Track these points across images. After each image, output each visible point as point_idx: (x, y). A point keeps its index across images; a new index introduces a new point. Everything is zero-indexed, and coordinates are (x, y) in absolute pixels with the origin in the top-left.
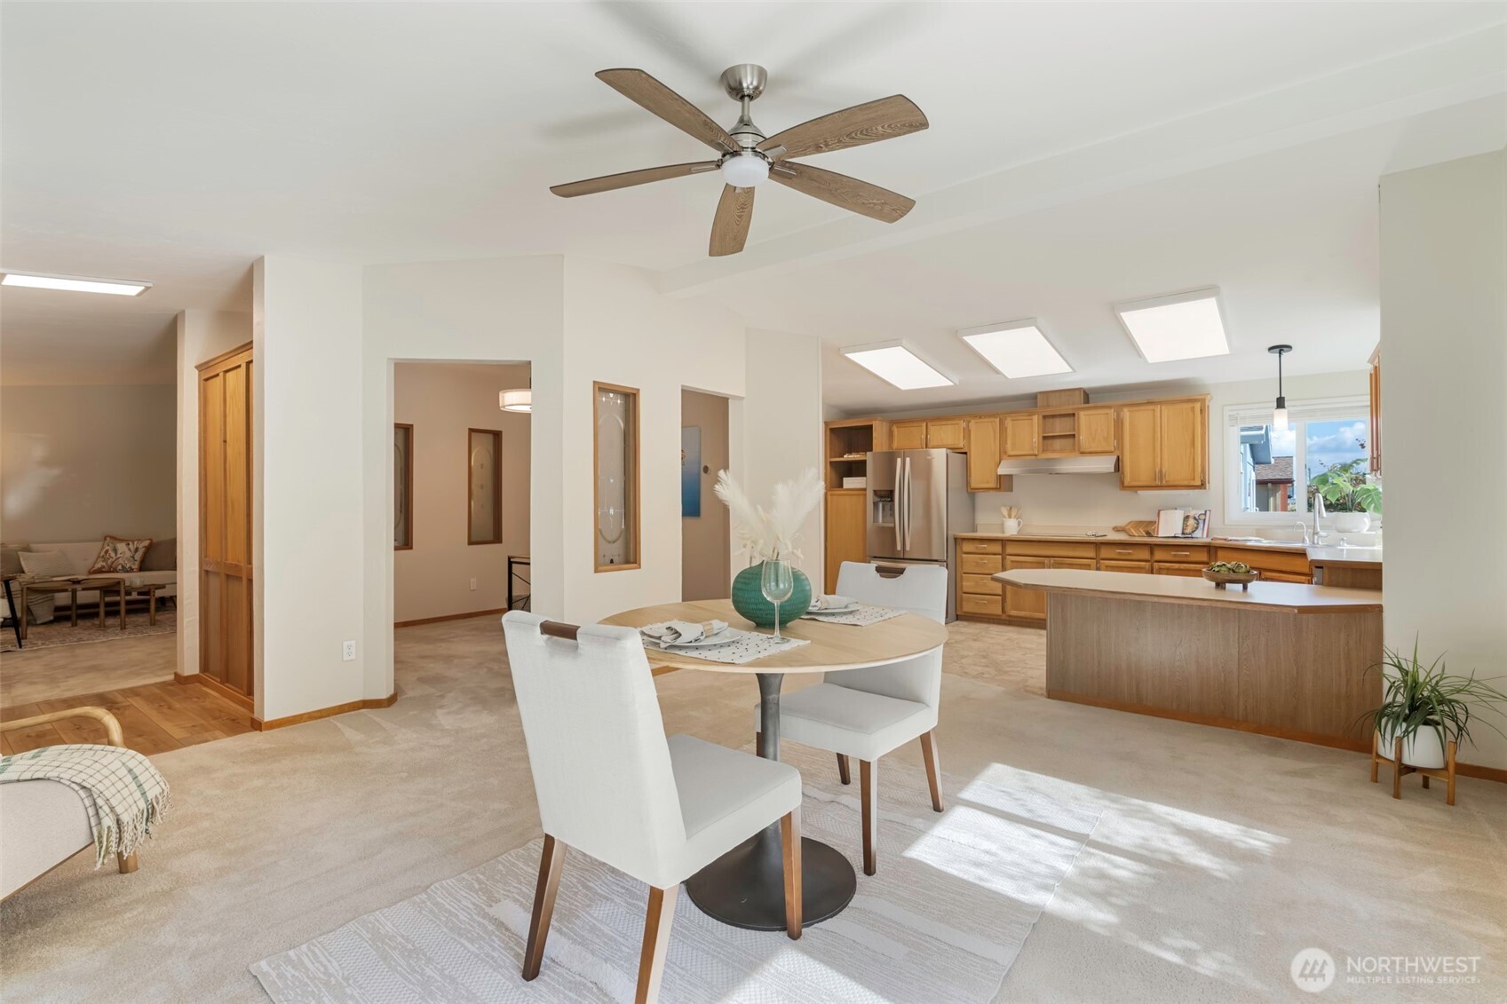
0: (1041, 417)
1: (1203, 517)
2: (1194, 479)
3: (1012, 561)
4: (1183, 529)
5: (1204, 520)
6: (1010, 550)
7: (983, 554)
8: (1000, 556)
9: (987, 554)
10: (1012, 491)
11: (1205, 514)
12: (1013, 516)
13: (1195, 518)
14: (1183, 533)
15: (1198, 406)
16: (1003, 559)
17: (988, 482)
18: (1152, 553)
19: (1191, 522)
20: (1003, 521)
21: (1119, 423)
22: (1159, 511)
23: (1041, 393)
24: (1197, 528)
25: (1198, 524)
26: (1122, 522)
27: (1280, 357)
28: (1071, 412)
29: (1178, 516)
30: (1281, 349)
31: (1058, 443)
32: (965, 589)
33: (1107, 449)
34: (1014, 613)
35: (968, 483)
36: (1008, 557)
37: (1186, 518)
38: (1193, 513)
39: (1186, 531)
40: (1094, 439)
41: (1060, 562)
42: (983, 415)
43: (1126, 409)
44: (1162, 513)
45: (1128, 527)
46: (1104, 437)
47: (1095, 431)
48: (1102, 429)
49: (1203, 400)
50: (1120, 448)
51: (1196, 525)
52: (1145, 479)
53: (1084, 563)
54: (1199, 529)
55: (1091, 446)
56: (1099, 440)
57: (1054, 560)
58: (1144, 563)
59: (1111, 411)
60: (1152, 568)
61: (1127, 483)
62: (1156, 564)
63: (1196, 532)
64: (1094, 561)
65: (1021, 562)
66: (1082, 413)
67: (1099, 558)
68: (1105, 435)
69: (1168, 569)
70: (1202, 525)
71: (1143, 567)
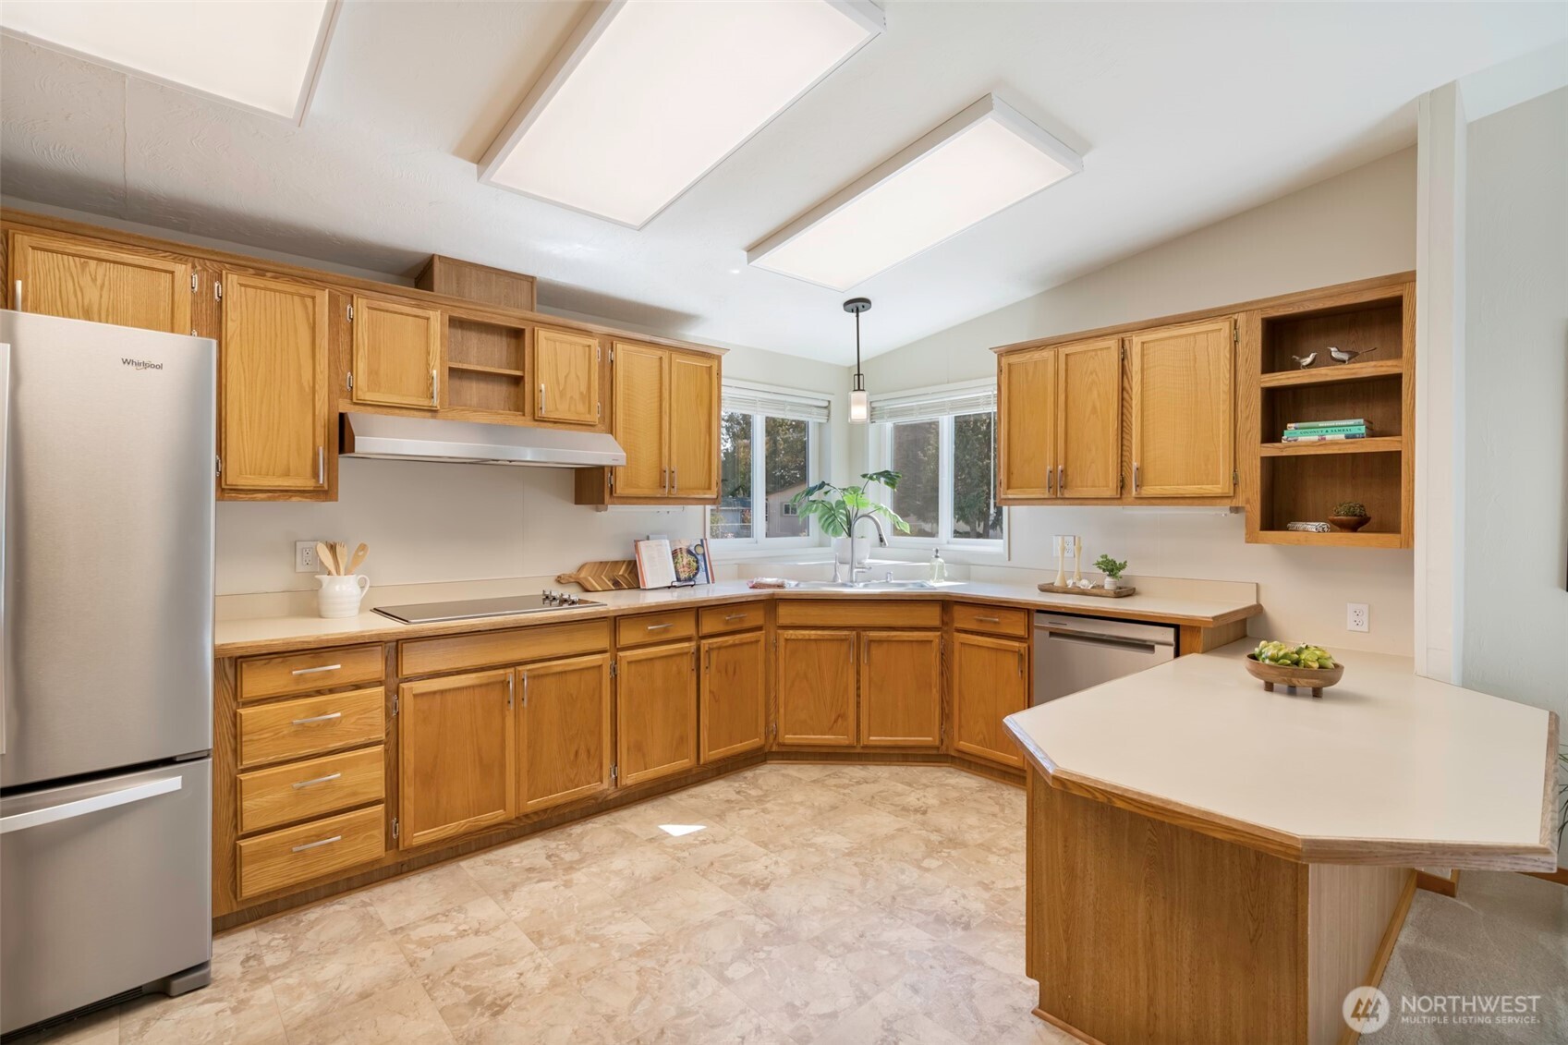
0: (447, 318)
1: (700, 551)
2: (709, 488)
3: (416, 696)
4: (677, 572)
5: (704, 555)
7: (319, 692)
8: (381, 689)
11: (702, 545)
12: (343, 569)
13: (689, 552)
14: (678, 580)
15: (713, 365)
16: (394, 693)
17: (287, 474)
18: (698, 622)
19: (686, 559)
20: (321, 582)
21: (609, 367)
22: (636, 542)
23: (443, 259)
24: (698, 569)
25: (697, 562)
26: (568, 566)
27: (858, 316)
28: (515, 323)
29: (664, 548)
30: (857, 305)
32: (249, 824)
33: (585, 417)
34: (422, 837)
36: (404, 686)
37: (674, 553)
38: (684, 545)
39: (683, 576)
40: (562, 394)
41: (542, 672)
42: (272, 268)
43: (620, 347)
44: (642, 545)
45: (582, 575)
46: (581, 393)
47: (566, 377)
48: (577, 376)
49: (719, 358)
50: (607, 420)
51: (695, 564)
52: (646, 483)
53: (589, 665)
54: (701, 570)
55: (557, 409)
56: (571, 397)
57: (529, 670)
58: (686, 644)
59: (594, 343)
60: (698, 649)
61: (619, 491)
62: (703, 642)
63: (698, 576)
64: (607, 655)
65: (442, 692)
66: (542, 334)
67: (616, 648)
68: (583, 389)
69: (719, 648)
70: (703, 563)
71: (686, 650)
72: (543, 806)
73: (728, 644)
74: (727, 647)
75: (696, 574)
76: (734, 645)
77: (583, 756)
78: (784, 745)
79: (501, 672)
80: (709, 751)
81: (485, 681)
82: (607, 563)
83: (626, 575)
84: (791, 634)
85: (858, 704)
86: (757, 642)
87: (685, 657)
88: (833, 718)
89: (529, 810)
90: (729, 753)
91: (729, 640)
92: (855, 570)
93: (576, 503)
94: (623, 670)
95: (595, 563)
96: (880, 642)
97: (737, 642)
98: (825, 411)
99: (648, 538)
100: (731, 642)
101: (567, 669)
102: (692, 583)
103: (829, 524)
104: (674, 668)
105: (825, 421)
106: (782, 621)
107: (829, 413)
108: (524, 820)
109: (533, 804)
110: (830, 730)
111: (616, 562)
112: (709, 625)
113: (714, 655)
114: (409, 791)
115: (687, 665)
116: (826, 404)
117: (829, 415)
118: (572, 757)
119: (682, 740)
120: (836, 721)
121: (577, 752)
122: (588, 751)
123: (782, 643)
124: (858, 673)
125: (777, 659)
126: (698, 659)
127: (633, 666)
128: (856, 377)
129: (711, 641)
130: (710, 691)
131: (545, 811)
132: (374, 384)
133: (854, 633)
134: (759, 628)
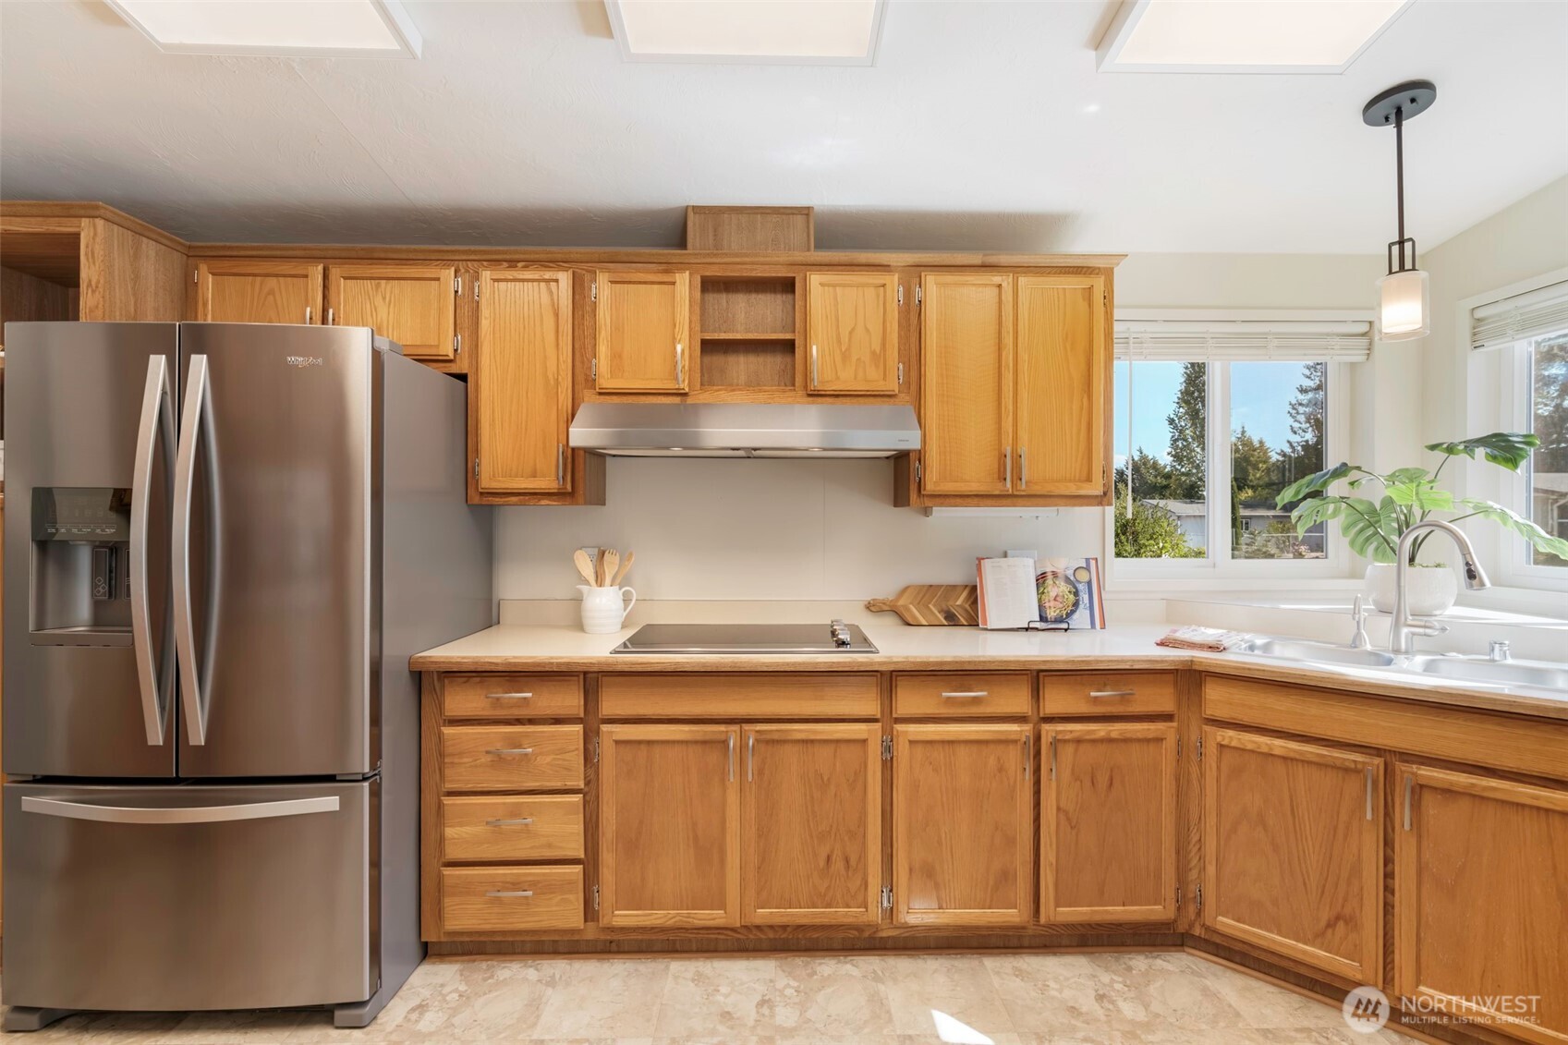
0: (698, 280)
1: (1083, 576)
2: (1089, 479)
3: (617, 742)
4: (1041, 608)
5: (1089, 583)
6: (612, 703)
7: (519, 721)
8: (579, 728)
9: (531, 721)
10: (603, 503)
11: (1088, 569)
12: (608, 580)
13: (1067, 580)
14: (1043, 619)
15: (1099, 283)
16: (590, 736)
17: (534, 475)
18: (1036, 694)
19: (1063, 588)
20: (580, 593)
21: (912, 315)
22: (980, 560)
23: (698, 210)
24: (1076, 604)
25: (1076, 594)
26: (883, 588)
28: (783, 273)
29: (1025, 571)
30: (1398, 100)
31: (741, 365)
32: (453, 853)
33: (881, 386)
34: (625, 917)
35: (469, 473)
36: (605, 728)
37: (1041, 579)
38: (1058, 567)
39: (1051, 614)
40: (846, 356)
41: (776, 737)
42: (522, 257)
43: (931, 280)
44: (987, 564)
45: (901, 602)
46: (873, 353)
47: (850, 333)
48: (867, 330)
49: (1108, 273)
50: (914, 387)
51: (1072, 597)
52: (975, 474)
53: (846, 736)
54: (1081, 606)
55: (838, 378)
56: (859, 359)
57: (757, 732)
58: (1014, 727)
59: (893, 280)
60: (1038, 738)
61: (930, 486)
62: (1046, 727)
63: (1076, 616)
64: (877, 726)
65: (649, 743)
66: (815, 279)
67: (890, 719)
68: (877, 347)
69: (1078, 741)
70: (1086, 597)
71: (1013, 737)
72: (777, 921)
73: (1093, 737)
74: (1094, 741)
75: (1073, 612)
76: (1109, 741)
77: (838, 865)
78: (1216, 932)
79: (722, 728)
80: (1057, 905)
81: (699, 737)
82: (941, 586)
83: (967, 606)
84: (1230, 736)
85: (1388, 908)
86: (1159, 740)
87: (1011, 747)
88: (1325, 916)
89: (758, 921)
90: (1097, 918)
91: (1100, 730)
92: (1405, 631)
93: (895, 506)
94: (902, 751)
95: (924, 586)
96: (1449, 792)
97: (1114, 735)
98: (1364, 341)
99: (1005, 555)
100: (1102, 734)
101: (812, 737)
102: (1065, 626)
103: (1368, 539)
104: (992, 762)
105: (1362, 358)
106: (1211, 711)
107: (1371, 344)
108: (754, 931)
109: (764, 914)
110: (1318, 938)
111: (954, 587)
112: (1056, 701)
113: (1067, 752)
114: (608, 858)
115: (1015, 761)
116: (1364, 328)
117: (1370, 348)
118: (822, 863)
119: (1006, 877)
120: (1331, 925)
121: (829, 858)
122: (847, 861)
123: (1211, 750)
124: (1388, 843)
125: (1202, 775)
126: (1038, 754)
127: (919, 750)
128: (1396, 249)
129: (1061, 727)
130: (1059, 809)
131: (784, 927)
132: (617, 368)
133: (1378, 761)
134: (1168, 717)
